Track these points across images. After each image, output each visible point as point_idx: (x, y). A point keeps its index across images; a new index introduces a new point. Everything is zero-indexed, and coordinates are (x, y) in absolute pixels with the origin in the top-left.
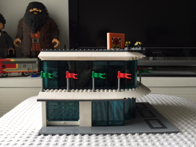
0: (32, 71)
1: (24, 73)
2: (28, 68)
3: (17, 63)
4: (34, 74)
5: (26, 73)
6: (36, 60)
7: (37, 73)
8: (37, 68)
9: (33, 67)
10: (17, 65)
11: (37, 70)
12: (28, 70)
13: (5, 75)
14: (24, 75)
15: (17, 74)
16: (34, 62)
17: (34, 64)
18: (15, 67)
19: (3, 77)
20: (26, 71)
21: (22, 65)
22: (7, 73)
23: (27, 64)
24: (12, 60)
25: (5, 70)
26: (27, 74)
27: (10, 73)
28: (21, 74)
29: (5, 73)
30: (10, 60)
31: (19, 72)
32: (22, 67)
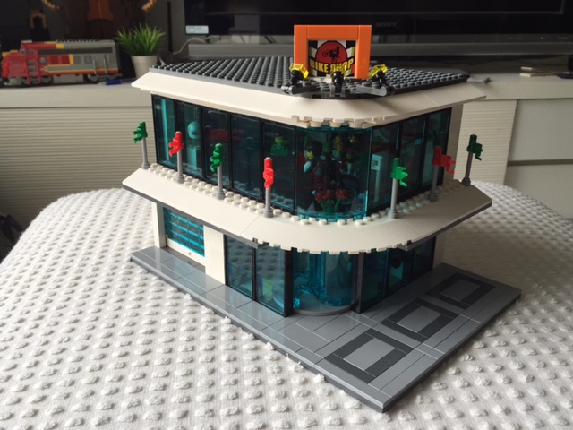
0: (105, 70)
1: (89, 76)
2: (96, 64)
3: (71, 53)
4: (109, 77)
5: (93, 75)
6: (110, 43)
7: (115, 76)
8: (116, 64)
9: (106, 62)
10: (71, 57)
11: (116, 69)
12: (97, 68)
13: (46, 81)
14: (87, 80)
15: (74, 79)
16: (108, 50)
17: (108, 55)
18: (66, 61)
19: (42, 85)
20: (93, 70)
21: (82, 56)
22: (51, 75)
23: (93, 55)
24: (60, 45)
25: (45, 69)
26: (94, 79)
27: (59, 75)
28: (81, 78)
29: (46, 75)
30: (55, 46)
31: (77, 74)
32: (83, 61)
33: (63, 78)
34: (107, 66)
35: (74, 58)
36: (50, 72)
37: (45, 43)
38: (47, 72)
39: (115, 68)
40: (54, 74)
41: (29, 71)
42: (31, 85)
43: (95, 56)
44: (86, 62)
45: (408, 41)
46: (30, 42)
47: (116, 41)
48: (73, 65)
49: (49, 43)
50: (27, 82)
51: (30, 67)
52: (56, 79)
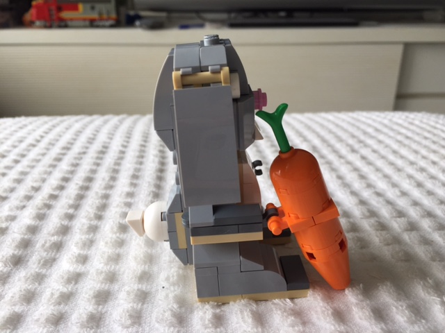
2: (99, 11)
3: (81, 2)
5: (95, 21)
8: (114, 13)
15: (82, 23)
18: (77, 9)
19: (60, 27)
21: (88, 6)
22: (65, 20)
23: (97, 4)
25: (62, 15)
27: (71, 20)
29: (61, 20)
31: (84, 20)
32: (89, 10)
33: (75, 23)
34: (108, 13)
35: (83, 6)
36: (66, 17)
38: (63, 18)
40: (68, 19)
42: (51, 27)
48: (82, 12)
51: (51, 13)
52: (69, 23)
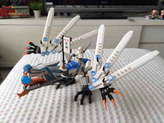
1: (21, 16)
3: (16, 9)
4: (27, 16)
5: (22, 16)
6: (27, 7)
7: (29, 16)
8: (29, 13)
9: (26, 12)
10: (16, 10)
12: (23, 13)
13: (9, 17)
15: (17, 17)
16: (26, 9)
17: (26, 10)
18: (15, 12)
19: (8, 18)
21: (19, 10)
22: (11, 16)
24: (13, 7)
25: (9, 14)
26: (23, 17)
27: (13, 16)
28: (19, 16)
29: (9, 16)
30: (11, 7)
31: (18, 15)
32: (19, 12)
33: (14, 17)
34: (26, 13)
35: (17, 11)
36: (10, 15)
37: (9, 6)
38: (9, 15)
39: (28, 14)
40: (11, 15)
41: (4, 14)
42: (5, 18)
43: (23, 10)
44: (20, 12)
45: (110, 7)
46: (4, 6)
47: (29, 6)
48: (17, 13)
49: (10, 6)
50: (4, 18)
51: (5, 13)
52: (12, 17)
